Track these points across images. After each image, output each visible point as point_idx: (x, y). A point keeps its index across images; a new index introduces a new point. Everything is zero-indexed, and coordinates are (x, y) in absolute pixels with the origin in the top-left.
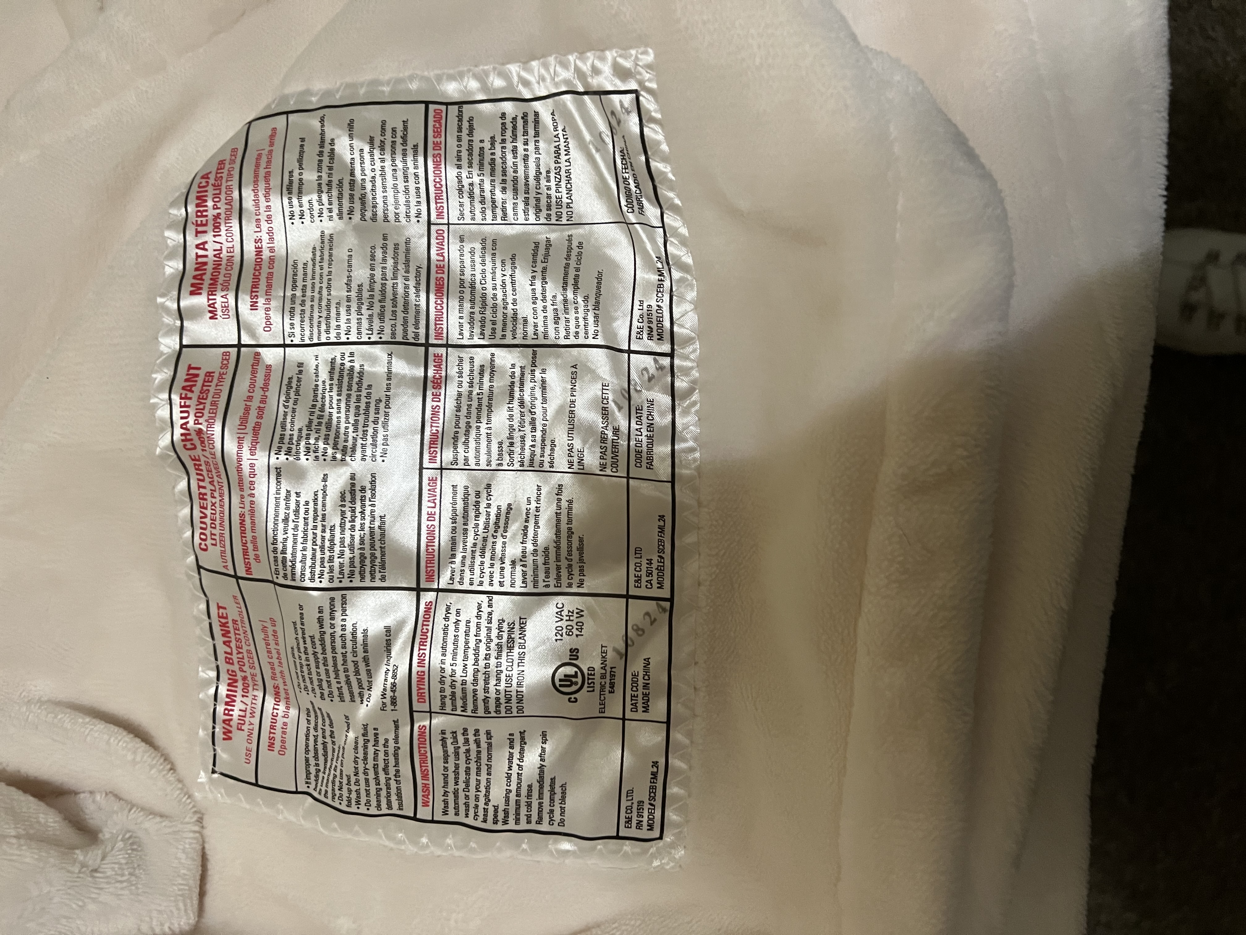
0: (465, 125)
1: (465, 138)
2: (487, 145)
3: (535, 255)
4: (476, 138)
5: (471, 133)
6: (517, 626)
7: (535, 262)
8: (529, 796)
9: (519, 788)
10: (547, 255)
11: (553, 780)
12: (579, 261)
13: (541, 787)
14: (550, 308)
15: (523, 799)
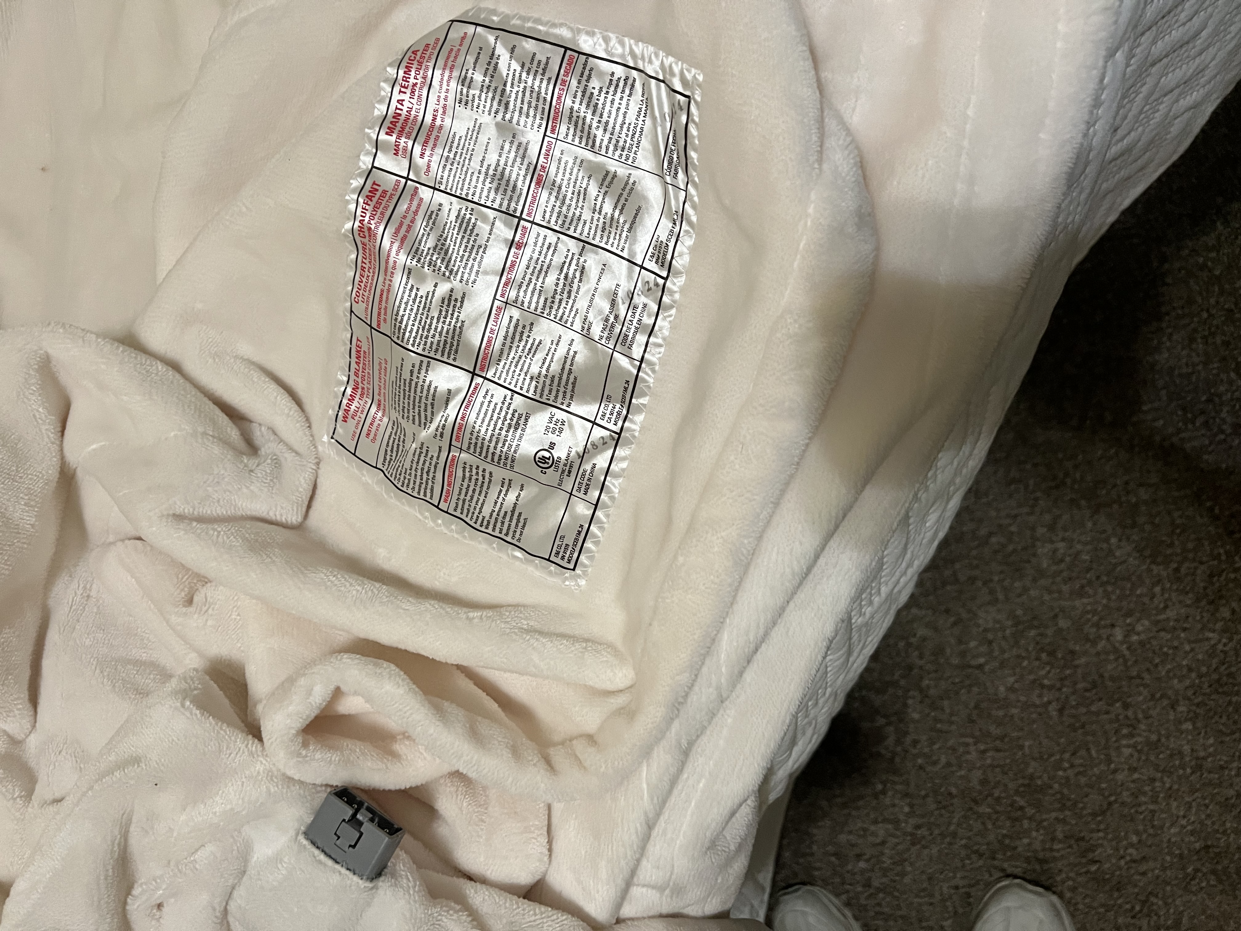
0: (587, 73)
1: (584, 83)
2: (596, 92)
3: (604, 180)
4: (591, 85)
5: (588, 81)
6: (524, 417)
7: (602, 185)
8: (504, 518)
9: (499, 511)
10: (611, 183)
11: (520, 514)
12: (630, 193)
13: (512, 515)
14: (602, 220)
15: (500, 518)
